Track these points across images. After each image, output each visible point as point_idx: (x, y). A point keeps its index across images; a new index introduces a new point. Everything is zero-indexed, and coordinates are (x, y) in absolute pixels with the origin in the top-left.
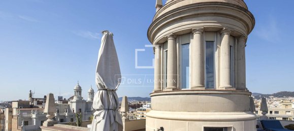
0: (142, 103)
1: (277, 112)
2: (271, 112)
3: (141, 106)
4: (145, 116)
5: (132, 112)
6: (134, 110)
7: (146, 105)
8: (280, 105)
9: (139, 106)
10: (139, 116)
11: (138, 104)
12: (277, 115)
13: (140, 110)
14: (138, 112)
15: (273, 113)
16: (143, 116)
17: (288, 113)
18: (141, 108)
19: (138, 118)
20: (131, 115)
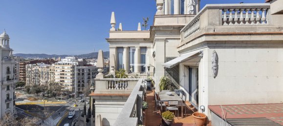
5: (48, 67)
6: (48, 65)
7: (66, 59)
13: (59, 64)
14: (56, 66)
16: (63, 71)
18: (59, 62)
19: (56, 73)
20: (46, 70)
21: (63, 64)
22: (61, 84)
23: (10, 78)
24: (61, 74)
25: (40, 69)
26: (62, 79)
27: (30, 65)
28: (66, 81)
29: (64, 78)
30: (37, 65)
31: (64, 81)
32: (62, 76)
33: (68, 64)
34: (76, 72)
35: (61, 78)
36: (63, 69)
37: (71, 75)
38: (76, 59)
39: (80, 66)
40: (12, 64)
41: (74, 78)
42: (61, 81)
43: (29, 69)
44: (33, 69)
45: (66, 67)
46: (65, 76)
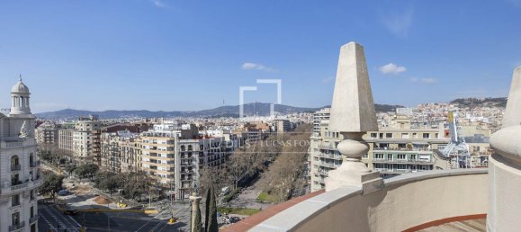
0: (152, 121)
1: (389, 135)
2: (381, 135)
3: (151, 126)
4: (158, 148)
5: (132, 140)
6: (134, 135)
7: (162, 126)
8: (393, 122)
9: (146, 127)
10: (148, 147)
11: (144, 124)
12: (389, 139)
13: (149, 135)
14: (144, 139)
15: (384, 136)
16: (155, 148)
17: (405, 137)
18: (150, 131)
19: (145, 152)
20: (129, 145)
21: (156, 135)
22: (152, 173)
23: (21, 178)
24: (152, 154)
25: (120, 143)
26: (153, 164)
27: (107, 134)
28: (160, 168)
29: (155, 161)
30: (117, 135)
31: (155, 167)
32: (153, 158)
33: (164, 135)
34: (177, 150)
35: (152, 161)
36: (155, 145)
37: (169, 156)
38: (180, 125)
39: (184, 138)
40: (24, 148)
41: (173, 162)
42: (152, 167)
43: (105, 142)
44: (111, 142)
45: (160, 141)
46: (157, 158)
